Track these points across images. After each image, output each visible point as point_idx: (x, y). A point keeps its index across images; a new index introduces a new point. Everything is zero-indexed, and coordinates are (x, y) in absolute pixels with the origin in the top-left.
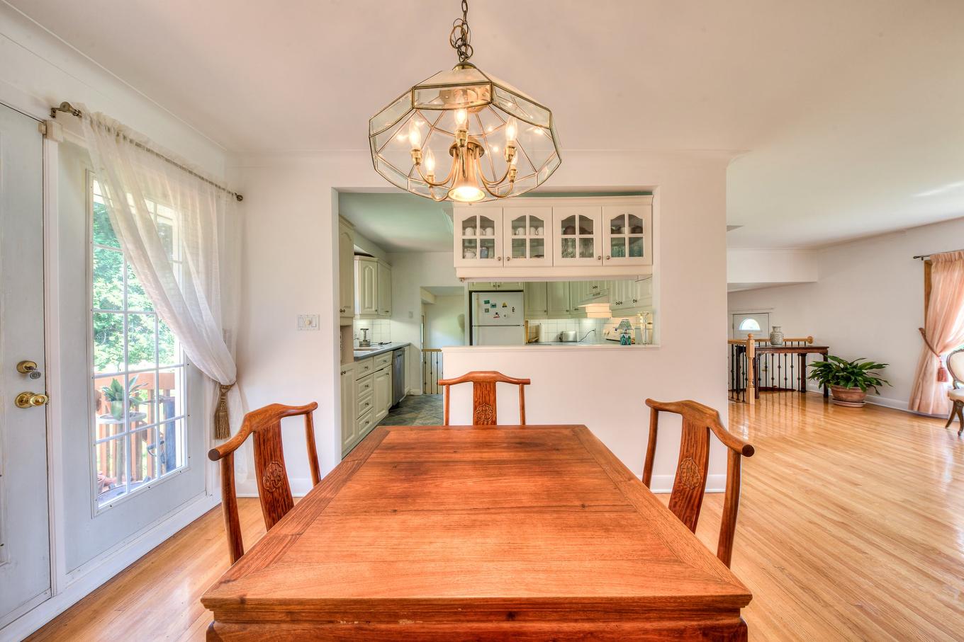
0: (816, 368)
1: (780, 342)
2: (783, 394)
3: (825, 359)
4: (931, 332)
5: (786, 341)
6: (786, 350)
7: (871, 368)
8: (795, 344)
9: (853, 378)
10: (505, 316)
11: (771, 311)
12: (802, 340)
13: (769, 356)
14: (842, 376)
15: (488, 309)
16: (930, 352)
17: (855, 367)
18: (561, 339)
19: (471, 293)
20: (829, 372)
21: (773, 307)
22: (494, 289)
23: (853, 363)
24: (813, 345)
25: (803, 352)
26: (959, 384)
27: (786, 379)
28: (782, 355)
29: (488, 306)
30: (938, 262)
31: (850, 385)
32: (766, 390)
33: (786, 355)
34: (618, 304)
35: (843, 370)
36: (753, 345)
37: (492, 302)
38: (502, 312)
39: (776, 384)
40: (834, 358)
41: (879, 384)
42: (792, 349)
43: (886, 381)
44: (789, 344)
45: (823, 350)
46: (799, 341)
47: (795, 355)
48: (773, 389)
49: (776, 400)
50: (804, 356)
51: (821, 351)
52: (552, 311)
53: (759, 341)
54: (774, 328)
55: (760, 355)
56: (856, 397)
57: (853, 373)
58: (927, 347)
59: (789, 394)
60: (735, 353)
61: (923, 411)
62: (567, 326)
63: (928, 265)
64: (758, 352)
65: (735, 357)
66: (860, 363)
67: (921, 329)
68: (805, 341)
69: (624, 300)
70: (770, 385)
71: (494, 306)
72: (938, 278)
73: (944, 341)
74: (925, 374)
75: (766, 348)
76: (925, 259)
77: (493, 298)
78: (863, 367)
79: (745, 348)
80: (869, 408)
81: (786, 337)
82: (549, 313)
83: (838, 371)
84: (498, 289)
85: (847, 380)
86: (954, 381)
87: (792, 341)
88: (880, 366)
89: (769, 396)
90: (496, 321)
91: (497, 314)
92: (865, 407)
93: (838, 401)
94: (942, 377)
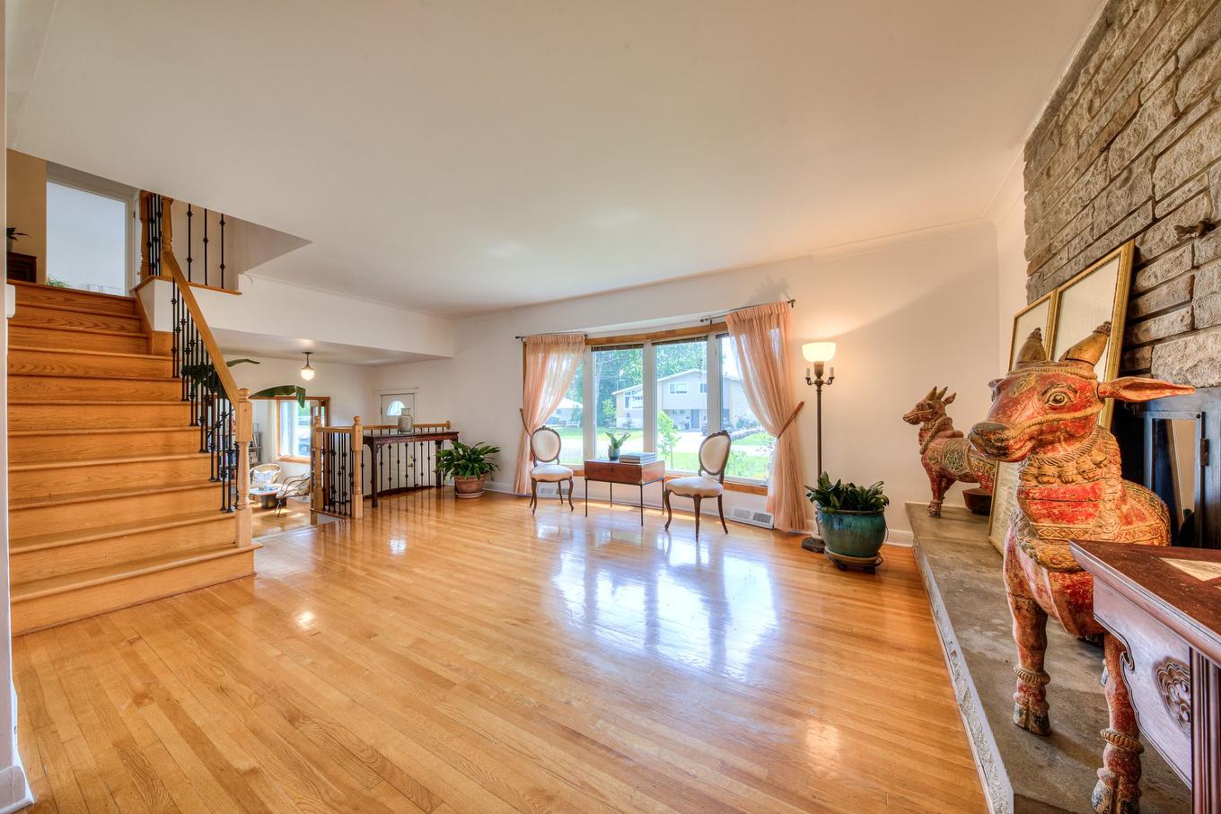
3: (455, 447)
4: (527, 412)
5: (415, 426)
7: (487, 453)
8: (432, 430)
9: (471, 466)
11: (417, 390)
12: (439, 425)
13: (402, 445)
16: (526, 432)
17: (474, 453)
20: (457, 461)
23: (474, 448)
24: (450, 430)
25: (438, 439)
26: (538, 463)
27: (422, 474)
28: (425, 443)
31: (469, 474)
32: (390, 493)
36: (359, 433)
40: (462, 446)
42: (429, 436)
43: (497, 466)
44: (418, 431)
45: (455, 436)
46: (436, 426)
47: (433, 443)
49: (403, 506)
50: (440, 443)
51: (451, 437)
56: (474, 487)
57: (472, 460)
58: (524, 428)
59: (426, 492)
63: (525, 346)
66: (479, 448)
67: (520, 409)
68: (443, 426)
70: (403, 485)
72: (531, 359)
73: (533, 421)
74: (522, 454)
76: (523, 339)
78: (481, 452)
80: (487, 496)
81: (416, 423)
86: (535, 459)
87: (428, 426)
88: (494, 450)
92: (483, 496)
93: (458, 494)
94: (532, 456)
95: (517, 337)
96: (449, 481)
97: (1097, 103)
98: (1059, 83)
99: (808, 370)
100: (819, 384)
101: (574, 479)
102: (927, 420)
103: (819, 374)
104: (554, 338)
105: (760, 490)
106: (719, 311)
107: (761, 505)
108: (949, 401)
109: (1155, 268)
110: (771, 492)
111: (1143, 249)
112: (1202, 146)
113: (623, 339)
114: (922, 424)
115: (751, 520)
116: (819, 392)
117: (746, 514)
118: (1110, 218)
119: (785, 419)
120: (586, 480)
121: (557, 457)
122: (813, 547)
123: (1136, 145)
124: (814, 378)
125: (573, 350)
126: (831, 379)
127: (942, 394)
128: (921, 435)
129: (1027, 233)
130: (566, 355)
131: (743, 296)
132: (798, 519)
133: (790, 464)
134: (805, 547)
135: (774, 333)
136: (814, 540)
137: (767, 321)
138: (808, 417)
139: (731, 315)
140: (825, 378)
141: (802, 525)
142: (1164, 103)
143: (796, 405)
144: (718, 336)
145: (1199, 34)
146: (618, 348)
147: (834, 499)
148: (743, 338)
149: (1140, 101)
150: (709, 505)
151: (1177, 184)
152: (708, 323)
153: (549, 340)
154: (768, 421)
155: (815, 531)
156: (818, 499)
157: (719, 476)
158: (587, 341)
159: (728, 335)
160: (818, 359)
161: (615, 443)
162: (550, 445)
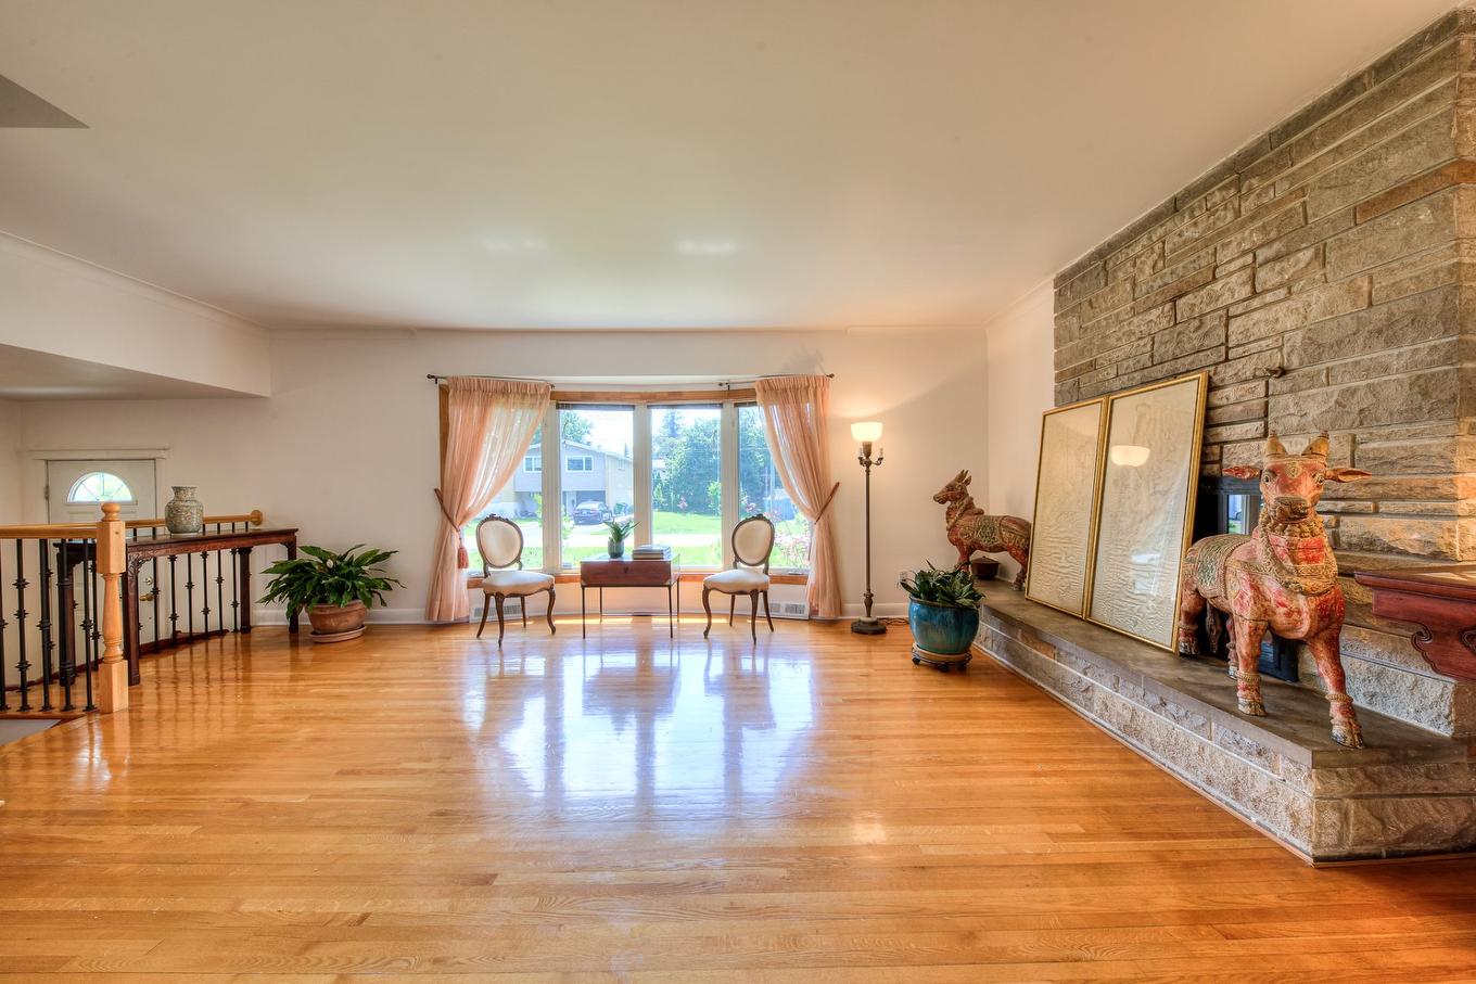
0: (277, 576)
1: (192, 524)
2: (199, 648)
3: (292, 555)
4: (450, 495)
5: (205, 522)
6: (203, 543)
7: (373, 562)
8: (226, 528)
9: (350, 584)
11: (163, 454)
12: (240, 519)
13: (164, 562)
14: (330, 584)
16: (449, 525)
17: (349, 564)
20: (306, 581)
21: (167, 445)
23: (346, 555)
24: (264, 527)
25: (243, 543)
26: (490, 569)
28: (197, 557)
30: (456, 390)
31: (346, 598)
32: (158, 648)
33: (205, 556)
35: (332, 572)
36: (119, 537)
39: (183, 626)
40: (312, 550)
41: (388, 587)
42: (219, 540)
43: (396, 581)
44: (211, 529)
45: (287, 537)
46: (233, 520)
47: (226, 554)
48: (177, 642)
50: (245, 553)
51: (283, 538)
53: (133, 525)
54: (177, 490)
55: (138, 564)
56: (352, 620)
57: (349, 576)
58: (446, 518)
59: (214, 644)
60: (53, 566)
61: (444, 620)
63: (444, 392)
64: (134, 555)
65: (54, 579)
66: (357, 554)
67: (436, 490)
68: (246, 520)
72: (457, 413)
73: (464, 508)
74: (444, 559)
75: (154, 544)
76: (441, 381)
78: (360, 562)
79: (93, 547)
80: (372, 633)
81: (207, 514)
83: (323, 576)
85: (340, 589)
86: (485, 564)
87: (218, 521)
88: (385, 557)
89: (166, 662)
92: (364, 633)
93: (322, 635)
94: (462, 561)
95: (429, 377)
96: (270, 615)
97: (1160, 264)
98: (1110, 237)
99: (857, 450)
100: (868, 464)
101: (557, 588)
102: (954, 499)
103: (868, 454)
104: (499, 386)
105: (801, 579)
106: (741, 378)
109: (1226, 392)
110: (811, 580)
111: (1215, 379)
112: (1277, 319)
114: (948, 503)
115: (782, 613)
116: (868, 472)
118: (1178, 351)
119: (823, 500)
120: (583, 587)
121: (517, 559)
123: (1207, 305)
125: (532, 406)
126: (881, 459)
128: (948, 514)
129: (1057, 346)
130: (518, 412)
131: (776, 363)
134: (854, 632)
135: (808, 407)
136: (864, 622)
137: (804, 393)
138: (851, 499)
139: (761, 382)
140: (874, 458)
142: (1244, 283)
143: (832, 487)
144: (736, 405)
145: (1277, 246)
148: (775, 411)
149: (1214, 275)
151: (1252, 339)
152: (725, 388)
153: (492, 386)
154: (805, 501)
157: (763, 566)
158: (554, 396)
159: (754, 404)
160: (868, 438)
161: (618, 535)
162: (507, 542)
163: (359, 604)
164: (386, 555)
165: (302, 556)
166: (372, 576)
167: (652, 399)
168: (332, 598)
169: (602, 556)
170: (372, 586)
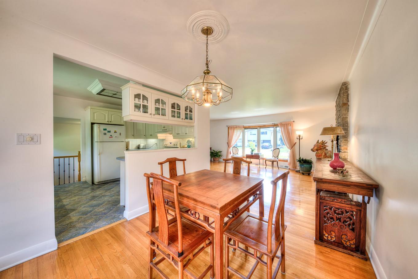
4: (229, 143)
10: (116, 137)
15: (106, 133)
18: (138, 148)
19: (92, 124)
22: (108, 123)
29: (106, 132)
30: (230, 128)
34: (177, 134)
37: (108, 130)
38: (114, 135)
40: (213, 150)
45: (211, 148)
52: (135, 135)
56: (217, 160)
57: (217, 154)
58: (228, 147)
62: (141, 142)
63: (228, 128)
66: (218, 151)
67: (227, 142)
69: (180, 133)
71: (109, 132)
72: (230, 131)
73: (231, 145)
74: (228, 153)
77: (109, 128)
78: (218, 152)
82: (134, 136)
83: (214, 154)
84: (110, 123)
86: (233, 154)
90: (111, 140)
91: (111, 136)
92: (218, 162)
93: (214, 161)
94: (230, 154)
95: (226, 126)
99: (297, 136)
100: (300, 139)
103: (299, 137)
104: (236, 127)
105: (287, 161)
106: (276, 123)
107: (286, 164)
108: (326, 143)
110: (289, 161)
113: (253, 127)
115: (284, 167)
116: (299, 141)
117: (283, 166)
119: (292, 146)
120: (246, 158)
121: (237, 153)
122: (298, 172)
124: (298, 138)
125: (240, 129)
126: (302, 138)
127: (324, 142)
130: (239, 130)
131: (283, 120)
132: (295, 167)
133: (293, 155)
134: (296, 172)
135: (290, 127)
136: (298, 170)
137: (288, 125)
138: (297, 146)
139: (280, 123)
140: (301, 138)
141: (296, 168)
143: (295, 143)
144: (276, 127)
146: (251, 129)
147: (302, 161)
148: (282, 128)
150: (275, 163)
152: (274, 124)
153: (234, 127)
154: (288, 146)
155: (298, 168)
156: (299, 161)
157: (277, 158)
158: (244, 127)
159: (279, 127)
160: (299, 134)
161: (252, 151)
162: (236, 151)
163: (218, 158)
164: (221, 152)
165: (212, 151)
166: (220, 154)
167: (261, 127)
168: (215, 157)
169: (249, 153)
170: (219, 156)
